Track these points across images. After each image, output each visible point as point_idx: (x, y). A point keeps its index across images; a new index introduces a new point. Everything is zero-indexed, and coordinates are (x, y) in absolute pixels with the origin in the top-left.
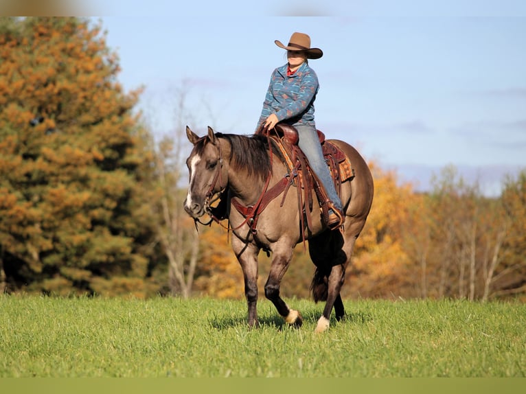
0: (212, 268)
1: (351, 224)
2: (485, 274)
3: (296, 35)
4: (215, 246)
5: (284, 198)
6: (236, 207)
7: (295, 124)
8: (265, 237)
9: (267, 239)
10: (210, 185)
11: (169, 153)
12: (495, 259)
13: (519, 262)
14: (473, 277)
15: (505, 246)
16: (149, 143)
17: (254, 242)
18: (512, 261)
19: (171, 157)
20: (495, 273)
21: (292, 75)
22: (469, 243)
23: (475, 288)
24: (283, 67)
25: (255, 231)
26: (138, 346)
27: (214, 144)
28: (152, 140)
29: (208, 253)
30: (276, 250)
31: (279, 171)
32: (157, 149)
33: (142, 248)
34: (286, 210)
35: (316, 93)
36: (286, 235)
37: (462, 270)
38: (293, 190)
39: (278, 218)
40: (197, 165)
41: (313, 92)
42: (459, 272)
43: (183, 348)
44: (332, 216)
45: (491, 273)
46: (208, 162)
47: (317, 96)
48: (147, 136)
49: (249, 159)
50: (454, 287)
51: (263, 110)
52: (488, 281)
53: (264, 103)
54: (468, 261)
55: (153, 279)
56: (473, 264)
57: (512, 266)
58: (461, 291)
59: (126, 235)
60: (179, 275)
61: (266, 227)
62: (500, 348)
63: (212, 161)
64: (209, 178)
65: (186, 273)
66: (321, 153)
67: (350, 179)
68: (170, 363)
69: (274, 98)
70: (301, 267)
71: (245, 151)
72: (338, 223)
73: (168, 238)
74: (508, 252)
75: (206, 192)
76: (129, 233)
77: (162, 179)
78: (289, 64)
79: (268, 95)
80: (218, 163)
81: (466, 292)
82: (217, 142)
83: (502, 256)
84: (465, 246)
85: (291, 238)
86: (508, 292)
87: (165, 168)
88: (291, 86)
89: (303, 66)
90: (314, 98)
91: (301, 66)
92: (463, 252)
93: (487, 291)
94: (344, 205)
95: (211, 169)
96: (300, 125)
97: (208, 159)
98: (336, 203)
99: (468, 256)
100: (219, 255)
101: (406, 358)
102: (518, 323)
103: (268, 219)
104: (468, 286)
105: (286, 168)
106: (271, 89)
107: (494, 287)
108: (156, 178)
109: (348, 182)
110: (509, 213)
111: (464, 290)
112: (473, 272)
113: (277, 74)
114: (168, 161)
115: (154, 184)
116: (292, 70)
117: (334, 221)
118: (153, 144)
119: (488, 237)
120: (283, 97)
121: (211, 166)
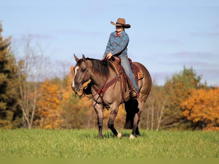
0: (41, 116)
1: (143, 96)
2: (158, 118)
3: (119, 19)
4: (43, 106)
5: (115, 86)
6: (95, 89)
7: (119, 56)
8: (107, 102)
9: (108, 103)
10: (83, 79)
11: (22, 66)
12: (162, 112)
13: (172, 113)
14: (153, 120)
15: (166, 107)
16: (14, 62)
17: (102, 104)
18: (169, 113)
19: (24, 68)
20: (162, 118)
21: (118, 36)
22: (151, 106)
23: (154, 125)
24: (114, 32)
25: (103, 99)
26: (9, 149)
27: (85, 62)
28: (15, 61)
29: (39, 109)
30: (112, 108)
31: (113, 75)
32: (17, 65)
33: (11, 108)
34: (116, 91)
35: (128, 43)
36: (116, 101)
37: (148, 117)
38: (118, 83)
39: (112, 94)
40: (77, 70)
41: (126, 43)
42: (147, 118)
43: (28, 150)
44: (134, 94)
45: (160, 118)
46: (82, 69)
47: (128, 44)
48: (13, 59)
49: (100, 69)
50: (144, 124)
51: (106, 50)
52: (159, 122)
53: (107, 47)
54: (150, 113)
55: (16, 121)
56: (153, 115)
57: (169, 115)
58: (147, 126)
59: (4, 102)
60: (27, 119)
61: (107, 98)
62: (164, 150)
63: (84, 68)
64: (82, 75)
65: (30, 118)
66: (130, 67)
67: (142, 79)
68: (23, 157)
69: (111, 45)
70: (79, 116)
71: (98, 66)
72: (137, 96)
73: (22, 103)
74: (167, 109)
75: (80, 81)
76: (5, 101)
77: (20, 77)
78: (117, 31)
79: (108, 44)
80: (86, 70)
81: (149, 126)
82: (86, 61)
83: (165, 111)
84: (149, 107)
85: (118, 102)
86: (167, 126)
87: (21, 73)
88: (118, 40)
89: (123, 32)
90: (127, 45)
91: (122, 32)
92: (148, 109)
93: (159, 126)
94: (139, 89)
95: (83, 72)
96: (122, 56)
97: (82, 68)
98: (136, 88)
99: (150, 111)
100: (44, 110)
101: (124, 154)
102: (172, 139)
103: (108, 94)
104: (150, 123)
105: (116, 74)
106: (109, 41)
107: (161, 124)
108: (17, 77)
109: (141, 80)
110: (168, 93)
111: (149, 125)
112: (153, 118)
113: (112, 35)
114: (22, 70)
115: (16, 79)
116: (118, 34)
117: (135, 96)
118: (16, 63)
119: (159, 103)
120: (114, 45)
121: (83, 71)
